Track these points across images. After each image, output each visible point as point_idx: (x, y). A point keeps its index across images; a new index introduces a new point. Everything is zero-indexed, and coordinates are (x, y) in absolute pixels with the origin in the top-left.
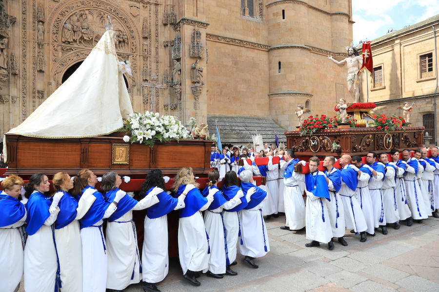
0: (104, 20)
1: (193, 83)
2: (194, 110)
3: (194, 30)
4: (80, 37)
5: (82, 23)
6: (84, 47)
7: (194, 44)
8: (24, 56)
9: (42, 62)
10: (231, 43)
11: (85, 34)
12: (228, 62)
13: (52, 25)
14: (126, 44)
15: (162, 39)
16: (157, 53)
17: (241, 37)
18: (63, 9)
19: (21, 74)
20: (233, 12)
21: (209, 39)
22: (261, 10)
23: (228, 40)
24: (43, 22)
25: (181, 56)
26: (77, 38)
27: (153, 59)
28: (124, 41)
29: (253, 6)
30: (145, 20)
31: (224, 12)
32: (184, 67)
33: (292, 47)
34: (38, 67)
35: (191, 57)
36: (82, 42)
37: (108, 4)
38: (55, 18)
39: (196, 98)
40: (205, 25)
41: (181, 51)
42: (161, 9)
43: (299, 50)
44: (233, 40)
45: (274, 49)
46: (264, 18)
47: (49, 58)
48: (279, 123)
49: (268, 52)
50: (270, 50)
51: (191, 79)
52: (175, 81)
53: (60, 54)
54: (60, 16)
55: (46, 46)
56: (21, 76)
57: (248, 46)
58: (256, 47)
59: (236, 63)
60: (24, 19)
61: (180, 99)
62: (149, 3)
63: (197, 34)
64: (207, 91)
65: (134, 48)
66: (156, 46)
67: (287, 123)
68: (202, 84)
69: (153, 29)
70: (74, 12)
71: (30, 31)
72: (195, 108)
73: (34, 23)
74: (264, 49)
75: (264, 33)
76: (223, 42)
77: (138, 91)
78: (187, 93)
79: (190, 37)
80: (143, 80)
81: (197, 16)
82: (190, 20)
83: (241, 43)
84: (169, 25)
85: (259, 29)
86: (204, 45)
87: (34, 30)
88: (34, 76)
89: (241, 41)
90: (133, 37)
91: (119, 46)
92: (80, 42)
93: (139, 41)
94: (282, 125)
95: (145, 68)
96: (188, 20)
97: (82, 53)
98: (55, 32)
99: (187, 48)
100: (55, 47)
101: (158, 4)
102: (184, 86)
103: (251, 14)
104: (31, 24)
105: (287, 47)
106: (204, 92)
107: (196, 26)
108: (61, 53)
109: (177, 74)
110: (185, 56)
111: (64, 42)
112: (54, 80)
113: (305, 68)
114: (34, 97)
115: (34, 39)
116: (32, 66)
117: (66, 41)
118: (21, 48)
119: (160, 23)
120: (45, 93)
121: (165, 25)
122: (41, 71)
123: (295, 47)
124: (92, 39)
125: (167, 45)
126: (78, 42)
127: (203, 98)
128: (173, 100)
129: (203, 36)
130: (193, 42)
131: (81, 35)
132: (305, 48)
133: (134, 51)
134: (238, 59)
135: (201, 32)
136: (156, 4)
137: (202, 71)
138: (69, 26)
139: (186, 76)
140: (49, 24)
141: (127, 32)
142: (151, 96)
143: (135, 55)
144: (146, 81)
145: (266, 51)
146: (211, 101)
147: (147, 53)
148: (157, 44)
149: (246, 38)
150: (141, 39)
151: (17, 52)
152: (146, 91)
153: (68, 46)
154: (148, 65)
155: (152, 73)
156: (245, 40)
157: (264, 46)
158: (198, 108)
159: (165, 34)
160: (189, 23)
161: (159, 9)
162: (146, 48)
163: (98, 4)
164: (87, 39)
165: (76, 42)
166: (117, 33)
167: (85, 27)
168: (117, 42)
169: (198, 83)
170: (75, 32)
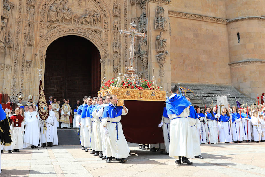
0: (82, 2)
1: (157, 52)
3: (158, 6)
4: (62, 16)
5: (63, 6)
6: (64, 25)
7: (158, 18)
8: (18, 33)
9: (31, 37)
10: (191, 18)
11: (66, 14)
12: (189, 35)
13: (41, 8)
14: (99, 22)
15: (130, 17)
17: (200, 13)
19: (15, 47)
21: (171, 15)
23: (188, 15)
24: (34, 7)
25: (147, 29)
26: (59, 18)
28: (98, 19)
30: (115, 2)
32: (149, 39)
33: (249, 19)
34: (28, 41)
35: (155, 30)
36: (63, 21)
38: (43, 3)
39: (161, 66)
40: (167, 2)
41: (147, 25)
43: (256, 21)
44: (193, 15)
45: (233, 21)
47: (36, 34)
48: (241, 90)
49: (227, 25)
50: (228, 22)
51: (156, 49)
52: (142, 51)
53: (46, 31)
54: (47, 1)
55: (35, 25)
56: (14, 49)
57: (207, 20)
59: (196, 36)
60: (20, 5)
61: (147, 68)
63: (160, 10)
64: (171, 60)
65: (106, 25)
66: (125, 23)
67: (250, 90)
68: (167, 53)
69: (122, 9)
71: (24, 14)
72: (160, 75)
73: (27, 7)
74: (223, 23)
75: (222, 8)
76: (184, 17)
77: (109, 61)
78: (152, 61)
79: (155, 13)
80: (114, 52)
83: (201, 18)
84: (136, 5)
85: (217, 5)
86: (167, 19)
87: (27, 13)
88: (24, 49)
89: (200, 16)
90: (105, 16)
91: (94, 24)
92: (62, 21)
93: (110, 19)
94: (244, 92)
95: (115, 42)
97: (63, 29)
99: (151, 22)
100: (42, 26)
102: (150, 56)
104: (25, 9)
105: (245, 19)
106: (168, 61)
107: (160, 3)
109: (143, 45)
110: (150, 29)
111: (49, 22)
112: (40, 53)
113: (263, 37)
114: (23, 66)
115: (26, 20)
116: (23, 41)
117: (50, 21)
118: (16, 28)
119: (128, 3)
120: (32, 63)
121: (133, 5)
122: (30, 45)
123: (252, 18)
124: (71, 18)
126: (60, 21)
127: (168, 66)
128: (140, 69)
129: (166, 12)
130: (157, 17)
132: (263, 19)
133: (106, 27)
134: (199, 32)
135: (164, 8)
137: (165, 42)
138: (54, 8)
139: (151, 47)
140: (39, 8)
141: (99, 11)
142: (120, 66)
143: (107, 30)
144: (116, 52)
145: (225, 24)
146: (175, 70)
147: (117, 29)
148: (126, 21)
149: (205, 14)
150: (112, 17)
151: (13, 30)
152: (116, 62)
153: (52, 25)
154: (118, 38)
155: (122, 46)
156: (204, 15)
157: (222, 19)
158: (163, 75)
159: (132, 13)
160: (153, 1)
162: (116, 24)
164: (68, 18)
165: (59, 21)
166: (92, 13)
167: (66, 9)
168: (92, 20)
169: (163, 52)
170: (58, 13)
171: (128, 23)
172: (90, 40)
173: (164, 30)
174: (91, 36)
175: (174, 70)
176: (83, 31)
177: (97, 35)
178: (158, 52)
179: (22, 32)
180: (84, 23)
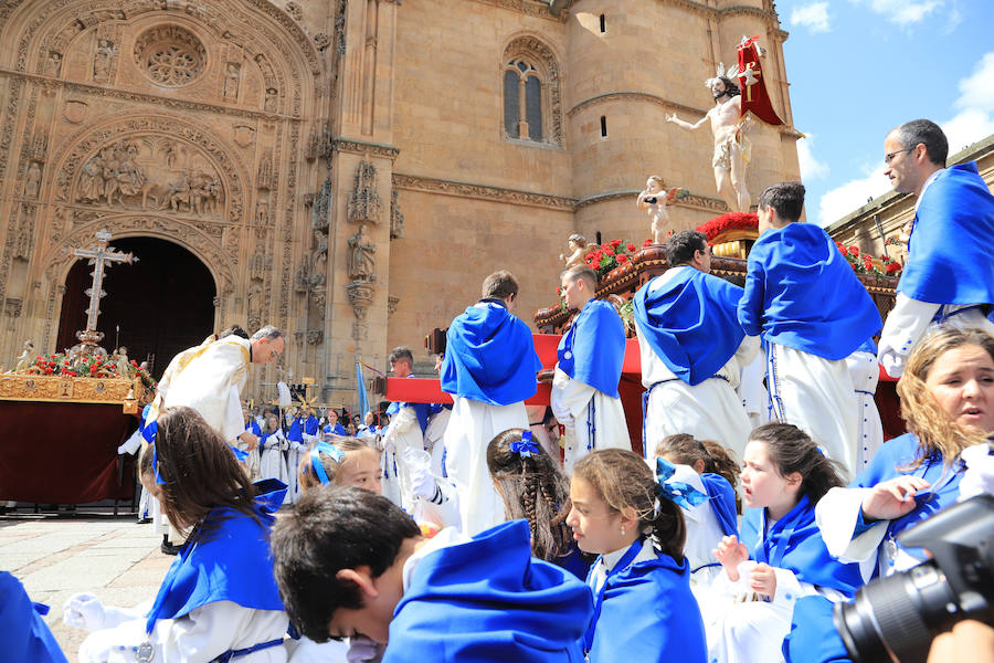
0: (174, 155)
1: (350, 277)
2: (354, 342)
3: (360, 162)
4: (115, 188)
5: (122, 162)
6: (122, 211)
7: (356, 192)
9: (25, 240)
10: (474, 195)
11: (123, 183)
12: (467, 238)
13: (60, 168)
14: (218, 205)
15: (301, 191)
16: (289, 221)
17: (500, 182)
18: (88, 136)
20: (482, 128)
22: (558, 124)
23: (464, 188)
24: (41, 164)
25: (329, 221)
27: (278, 233)
28: (213, 198)
29: (540, 118)
30: (267, 154)
31: (458, 129)
32: (332, 243)
34: (15, 250)
35: (349, 222)
36: (120, 200)
37: (185, 125)
38: (67, 155)
39: (358, 313)
40: (389, 152)
41: (330, 210)
42: (305, 131)
44: (479, 188)
45: (586, 204)
46: (564, 140)
47: (42, 233)
49: (575, 213)
50: (577, 207)
51: (347, 268)
52: (313, 276)
53: (69, 224)
54: (78, 150)
55: (40, 209)
57: (520, 201)
58: (539, 202)
59: (487, 240)
60: (4, 159)
61: (323, 318)
62: (277, 118)
63: (366, 170)
65: (235, 211)
66: (289, 207)
69: (284, 172)
70: (110, 143)
71: (11, 180)
72: (356, 336)
73: (22, 164)
74: (567, 209)
75: (564, 171)
76: (453, 193)
77: (236, 302)
78: (335, 302)
79: (352, 179)
80: (252, 279)
81: (372, 134)
82: (352, 143)
83: (500, 195)
84: (317, 161)
85: (550, 165)
87: (20, 179)
88: (5, 268)
89: (499, 189)
90: (236, 189)
91: (203, 209)
92: (114, 201)
93: (250, 200)
95: (259, 253)
96: (346, 142)
97: (117, 221)
98: (63, 181)
99: (341, 202)
100: (60, 211)
101: (299, 121)
102: (331, 287)
103: (536, 134)
104: (16, 168)
106: (380, 299)
107: (367, 155)
108: (72, 223)
109: (320, 261)
110: (337, 220)
111: (79, 201)
112: (48, 278)
115: (16, 196)
116: (3, 248)
117: (82, 199)
119: (301, 158)
120: (25, 304)
121: (310, 161)
122: (21, 259)
124: (140, 194)
125: (311, 204)
126: (110, 201)
127: (377, 313)
128: (316, 322)
129: (385, 177)
130: (355, 189)
131: (115, 186)
133: (236, 217)
134: (494, 231)
135: (376, 167)
136: (294, 120)
138: (93, 168)
139: (337, 264)
140: (54, 166)
141: (222, 178)
142: (267, 314)
143: (236, 225)
144: (259, 280)
145: (569, 212)
146: (421, 328)
147: (264, 222)
148: (290, 203)
149: (514, 185)
150: (255, 191)
152: (255, 304)
153: (88, 210)
154: (267, 246)
155: (275, 264)
156: (513, 188)
157: (559, 199)
158: (362, 337)
159: (309, 181)
160: (349, 151)
161: (300, 130)
162: (263, 211)
163: (165, 126)
164: (129, 193)
165: (106, 199)
166: (200, 181)
167: (126, 170)
168: (198, 200)
169: (364, 277)
170: (105, 180)
171: (295, 208)
172: (189, 248)
173: (373, 223)
174: (192, 238)
175: (418, 324)
176: (171, 227)
177: (208, 236)
178: (353, 278)
180: (175, 206)
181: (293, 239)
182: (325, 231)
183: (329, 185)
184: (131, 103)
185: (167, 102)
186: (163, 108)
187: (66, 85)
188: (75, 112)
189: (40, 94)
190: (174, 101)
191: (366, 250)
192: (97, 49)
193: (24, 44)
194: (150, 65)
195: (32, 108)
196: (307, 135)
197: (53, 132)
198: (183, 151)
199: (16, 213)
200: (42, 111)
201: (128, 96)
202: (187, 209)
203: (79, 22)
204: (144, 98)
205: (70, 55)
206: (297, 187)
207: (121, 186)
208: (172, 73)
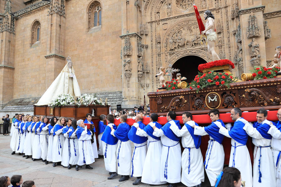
0: (191, 30)
3: (250, 16)
4: (178, 45)
6: (180, 50)
8: (152, 62)
13: (164, 43)
15: (232, 30)
16: (229, 41)
18: (169, 32)
24: (160, 43)
25: (241, 39)
27: (226, 46)
30: (219, 21)
32: (243, 47)
35: (248, 38)
36: (179, 47)
38: (165, 39)
40: (261, 8)
41: (241, 35)
42: (230, 9)
47: (163, 61)
54: (167, 36)
55: (162, 55)
56: (151, 73)
60: (152, 44)
62: (220, 8)
63: (252, 18)
69: (225, 25)
70: (174, 32)
71: (154, 49)
73: (156, 44)
78: (246, 66)
79: (248, 22)
81: (253, 4)
82: (245, 10)
84: (235, 18)
86: (261, 25)
87: (156, 48)
95: (221, 54)
96: (243, 11)
97: (180, 53)
98: (166, 46)
99: (244, 32)
100: (166, 54)
101: (227, 6)
102: (244, 61)
104: (155, 46)
107: (252, 12)
108: (169, 56)
109: (240, 53)
110: (244, 39)
111: (170, 50)
114: (157, 83)
115: (156, 53)
116: (156, 66)
118: (151, 59)
119: (230, 18)
121: (233, 19)
124: (184, 44)
126: (177, 48)
129: (260, 18)
130: (249, 26)
131: (178, 44)
135: (257, 15)
136: (225, 7)
139: (245, 54)
147: (221, 43)
148: (228, 35)
151: (149, 61)
153: (172, 52)
154: (223, 51)
159: (233, 26)
160: (245, 13)
161: (228, 10)
162: (220, 40)
163: (187, 22)
169: (256, 56)
170: (175, 43)
171: (230, 36)
172: (200, 56)
173: (257, 36)
174: (200, 53)
176: (194, 51)
177: (204, 52)
179: (154, 61)
180: (194, 45)
181: (231, 46)
182: (241, 42)
183: (239, 27)
184: (178, 19)
185: (187, 15)
186: (186, 17)
187: (161, 20)
188: (165, 27)
189: (156, 25)
190: (189, 14)
191: (256, 47)
192: (167, 7)
193: (151, 13)
194: (181, 5)
195: (156, 29)
196: (230, 11)
197: (161, 34)
198: (194, 28)
199: (156, 57)
200: (158, 29)
201: (177, 17)
202: (198, 45)
203: (162, 2)
204: (181, 16)
205: (161, 12)
206: (230, 29)
207: (179, 43)
208: (187, 5)
